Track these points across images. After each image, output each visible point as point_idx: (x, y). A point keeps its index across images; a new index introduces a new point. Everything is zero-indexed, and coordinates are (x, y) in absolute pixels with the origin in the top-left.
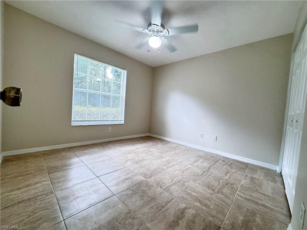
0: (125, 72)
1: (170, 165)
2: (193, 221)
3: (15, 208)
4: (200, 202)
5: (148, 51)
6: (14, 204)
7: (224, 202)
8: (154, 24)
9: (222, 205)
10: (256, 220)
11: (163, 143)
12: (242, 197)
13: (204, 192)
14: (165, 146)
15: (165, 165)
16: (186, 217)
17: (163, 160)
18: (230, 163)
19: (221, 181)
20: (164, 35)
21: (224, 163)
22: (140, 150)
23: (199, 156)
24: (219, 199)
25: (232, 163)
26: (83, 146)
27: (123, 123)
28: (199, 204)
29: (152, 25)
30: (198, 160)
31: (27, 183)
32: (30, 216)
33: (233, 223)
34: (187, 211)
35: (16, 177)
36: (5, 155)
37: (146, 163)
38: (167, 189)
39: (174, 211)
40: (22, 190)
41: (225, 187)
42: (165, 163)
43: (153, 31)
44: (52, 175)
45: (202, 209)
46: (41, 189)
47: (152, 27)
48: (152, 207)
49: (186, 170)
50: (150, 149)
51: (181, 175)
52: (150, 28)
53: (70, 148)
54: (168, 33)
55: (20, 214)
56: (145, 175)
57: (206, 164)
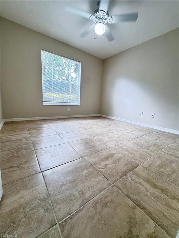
0: (80, 64)
1: (111, 132)
2: (119, 160)
3: (9, 143)
4: (128, 152)
5: (95, 38)
6: (9, 141)
7: (148, 153)
8: (101, 10)
9: (145, 155)
10: (171, 165)
11: (110, 120)
12: (165, 153)
13: (133, 147)
14: (110, 122)
15: (107, 132)
16: (114, 157)
17: (106, 129)
18: (163, 134)
19: (150, 143)
20: (108, 22)
21: (157, 134)
22: (90, 123)
23: (136, 129)
24: (145, 152)
25: (164, 134)
26: (51, 119)
27: (79, 105)
28: (126, 153)
29: (100, 11)
30: (135, 131)
31: (16, 133)
32: (17, 146)
33: (151, 164)
34: (116, 155)
35: (11, 130)
36: (6, 121)
37: (93, 130)
38: (105, 143)
39: (106, 154)
40: (14, 136)
41: (152, 146)
42: (107, 131)
43: (99, 18)
44: (30, 131)
45: (128, 155)
46: (24, 136)
47: (98, 14)
48: (91, 150)
49: (123, 135)
50: (97, 123)
51: (118, 138)
52: (96, 14)
53: (43, 120)
54: (111, 21)
55: (11, 145)
56: (90, 136)
57: (141, 133)
